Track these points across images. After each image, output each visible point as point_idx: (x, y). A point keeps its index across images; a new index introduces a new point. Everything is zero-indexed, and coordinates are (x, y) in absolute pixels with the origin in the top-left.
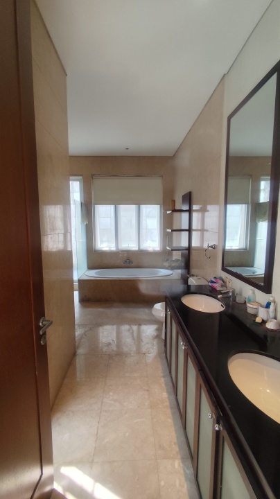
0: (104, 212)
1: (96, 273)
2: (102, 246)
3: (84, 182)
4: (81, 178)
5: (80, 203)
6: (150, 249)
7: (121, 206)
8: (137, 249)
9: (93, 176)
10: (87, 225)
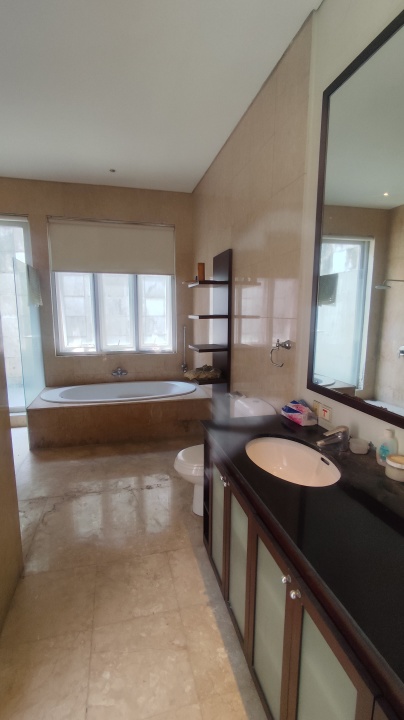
0: (72, 287)
1: (62, 395)
2: (71, 345)
3: (32, 229)
4: (25, 220)
5: (25, 266)
6: (157, 349)
7: (104, 275)
8: (134, 349)
9: (48, 217)
10: (41, 309)
